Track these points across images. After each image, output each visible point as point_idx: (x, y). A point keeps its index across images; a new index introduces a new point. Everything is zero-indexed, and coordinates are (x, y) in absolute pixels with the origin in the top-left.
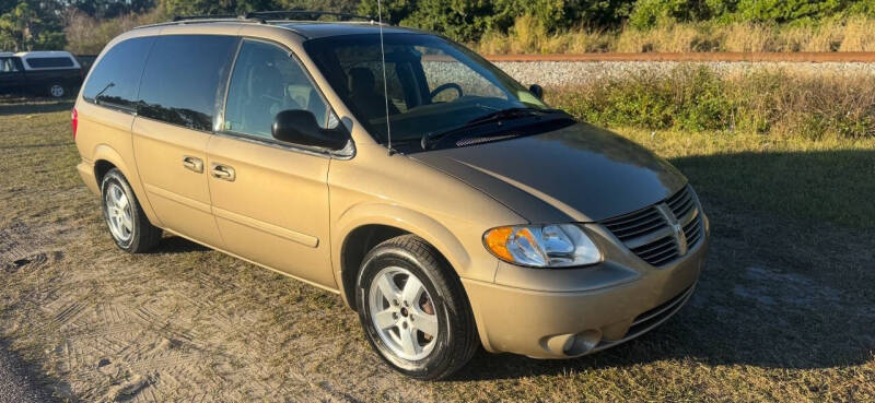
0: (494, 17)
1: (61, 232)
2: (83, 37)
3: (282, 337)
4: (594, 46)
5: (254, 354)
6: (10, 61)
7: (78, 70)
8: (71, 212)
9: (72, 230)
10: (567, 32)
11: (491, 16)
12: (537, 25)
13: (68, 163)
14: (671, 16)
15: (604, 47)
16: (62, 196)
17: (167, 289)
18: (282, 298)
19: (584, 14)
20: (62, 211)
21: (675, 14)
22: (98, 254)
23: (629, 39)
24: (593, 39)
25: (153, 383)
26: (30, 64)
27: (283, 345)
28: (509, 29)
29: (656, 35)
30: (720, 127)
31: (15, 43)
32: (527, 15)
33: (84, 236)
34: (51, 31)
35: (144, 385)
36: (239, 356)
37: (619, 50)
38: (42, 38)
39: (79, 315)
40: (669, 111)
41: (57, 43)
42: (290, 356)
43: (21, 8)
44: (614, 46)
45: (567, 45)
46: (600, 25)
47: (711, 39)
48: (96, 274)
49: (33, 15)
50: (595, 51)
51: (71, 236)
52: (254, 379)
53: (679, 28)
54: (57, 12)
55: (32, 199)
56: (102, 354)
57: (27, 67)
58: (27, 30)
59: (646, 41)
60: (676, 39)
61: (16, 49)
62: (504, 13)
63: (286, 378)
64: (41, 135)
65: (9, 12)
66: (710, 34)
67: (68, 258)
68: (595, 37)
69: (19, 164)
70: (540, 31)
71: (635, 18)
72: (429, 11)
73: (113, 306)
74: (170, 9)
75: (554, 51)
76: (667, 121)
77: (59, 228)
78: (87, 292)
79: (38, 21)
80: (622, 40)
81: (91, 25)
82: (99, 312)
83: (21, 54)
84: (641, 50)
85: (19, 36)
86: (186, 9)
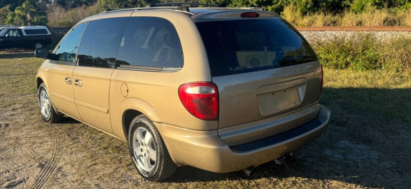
0: (273, 6)
1: (12, 115)
2: (59, 18)
3: (89, 164)
4: (328, 23)
5: (74, 171)
6: (17, 31)
7: (49, 35)
8: (21, 105)
9: (17, 114)
10: (314, 14)
11: (271, 6)
12: (296, 11)
13: (30, 82)
14: (374, 5)
15: (334, 23)
16: (20, 98)
17: (48, 142)
18: (98, 148)
19: (324, 4)
20: (17, 105)
21: (376, 4)
22: (24, 125)
23: (348, 18)
24: (328, 18)
25: (25, 181)
26: (27, 33)
27: (88, 168)
28: (281, 13)
29: (364, 16)
30: (375, 69)
31: (22, 22)
32: (291, 5)
33: (22, 117)
34: (40, 16)
35: (20, 182)
36: (67, 171)
37: (343, 25)
38: (36, 19)
39: (6, 152)
40: (348, 59)
41: (43, 21)
42: (89, 173)
43: (26, 3)
44: (340, 22)
45: (313, 22)
46: (331, 11)
47: (396, 18)
48: (20, 134)
49: (31, 7)
50: (329, 25)
51: (16, 117)
52: (68, 181)
53: (377, 11)
54: (48, 5)
55: (6, 99)
56: (8, 168)
57: (25, 34)
58: (28, 15)
59: (358, 19)
60: (374, 18)
61: (23, 24)
62: (279, 4)
63: (82, 182)
64: (23, 68)
65: (21, 6)
66: (395, 16)
67: (11, 126)
68: (329, 17)
69: (6, 82)
70: (298, 14)
71: (354, 6)
72: (237, 3)
73: (22, 148)
74: (103, 3)
75: (306, 25)
76: (347, 64)
77: (12, 113)
78: (13, 142)
79: (34, 10)
80: (345, 19)
81: (63, 12)
82: (14, 151)
83: (22, 28)
84: (355, 24)
85: (24, 18)
86: (111, 4)
